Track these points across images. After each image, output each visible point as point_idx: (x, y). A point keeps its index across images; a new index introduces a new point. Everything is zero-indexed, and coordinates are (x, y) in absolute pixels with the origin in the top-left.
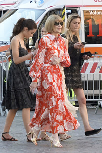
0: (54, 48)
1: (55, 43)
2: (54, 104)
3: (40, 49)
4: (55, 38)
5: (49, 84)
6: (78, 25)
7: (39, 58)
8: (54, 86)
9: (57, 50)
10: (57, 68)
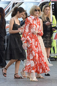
0: (34, 24)
1: (35, 21)
2: (34, 55)
3: (26, 24)
4: (35, 18)
5: (30, 44)
6: (48, 11)
7: (25, 29)
8: (33, 45)
9: (35, 25)
10: (34, 35)
